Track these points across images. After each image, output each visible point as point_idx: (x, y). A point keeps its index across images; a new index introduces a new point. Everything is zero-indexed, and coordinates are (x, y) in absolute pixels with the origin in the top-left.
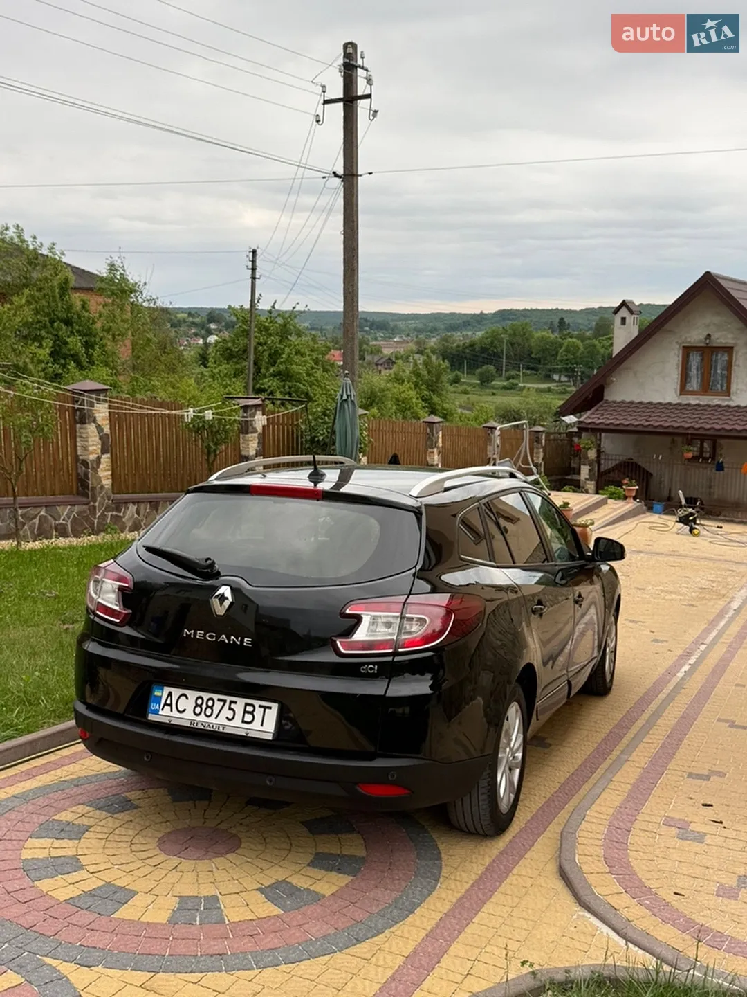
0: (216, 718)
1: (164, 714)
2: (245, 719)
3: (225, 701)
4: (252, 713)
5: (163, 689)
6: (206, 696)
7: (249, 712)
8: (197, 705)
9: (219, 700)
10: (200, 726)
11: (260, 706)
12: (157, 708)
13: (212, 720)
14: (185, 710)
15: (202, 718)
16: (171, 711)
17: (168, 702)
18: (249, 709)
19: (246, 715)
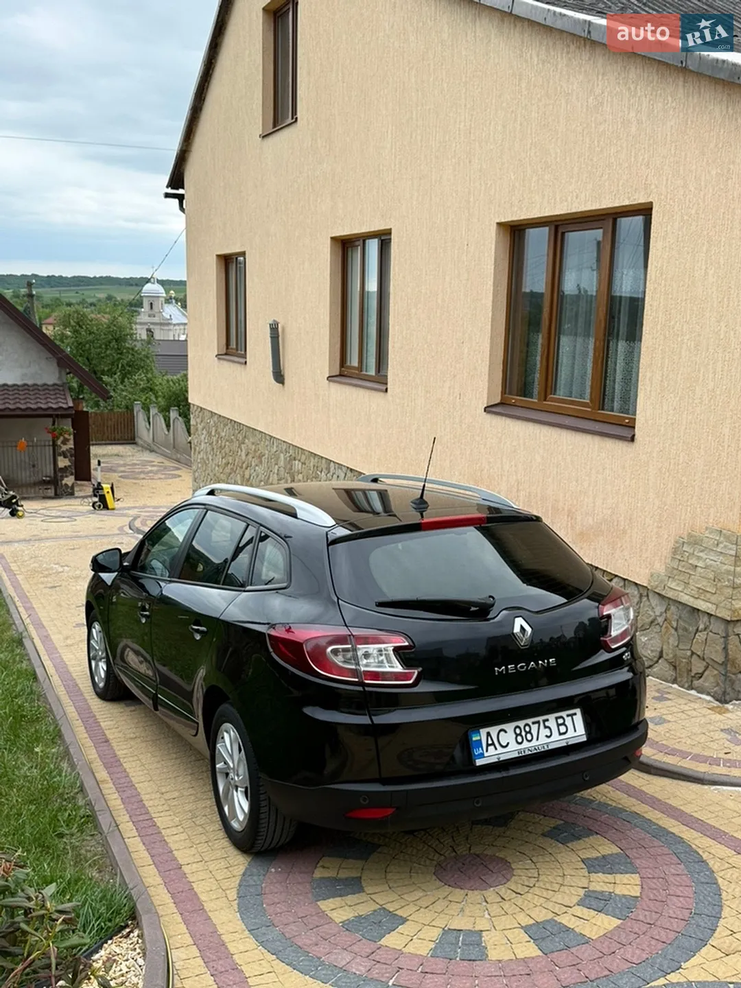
0: (537, 739)
1: (489, 755)
2: (562, 731)
3: (538, 722)
4: (564, 724)
5: (479, 733)
6: (521, 724)
7: (561, 725)
8: (517, 735)
9: (534, 723)
10: (528, 753)
11: (568, 716)
12: (481, 751)
13: (534, 743)
14: (508, 743)
15: (526, 744)
16: (496, 749)
17: (490, 742)
18: (560, 721)
19: (561, 727)
